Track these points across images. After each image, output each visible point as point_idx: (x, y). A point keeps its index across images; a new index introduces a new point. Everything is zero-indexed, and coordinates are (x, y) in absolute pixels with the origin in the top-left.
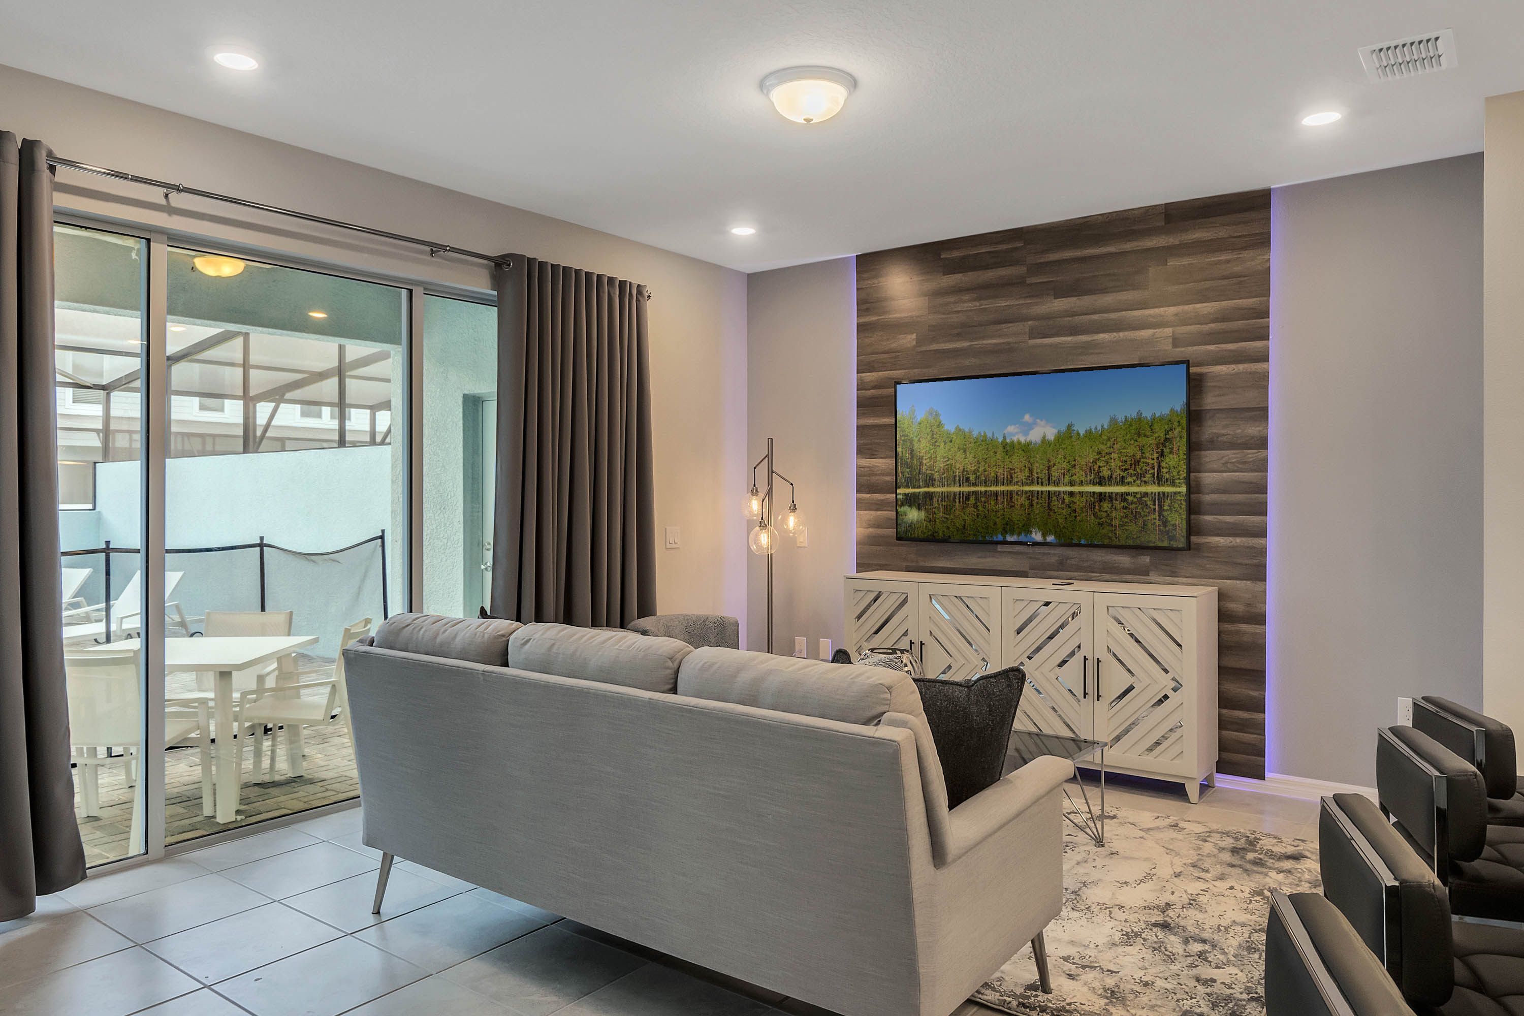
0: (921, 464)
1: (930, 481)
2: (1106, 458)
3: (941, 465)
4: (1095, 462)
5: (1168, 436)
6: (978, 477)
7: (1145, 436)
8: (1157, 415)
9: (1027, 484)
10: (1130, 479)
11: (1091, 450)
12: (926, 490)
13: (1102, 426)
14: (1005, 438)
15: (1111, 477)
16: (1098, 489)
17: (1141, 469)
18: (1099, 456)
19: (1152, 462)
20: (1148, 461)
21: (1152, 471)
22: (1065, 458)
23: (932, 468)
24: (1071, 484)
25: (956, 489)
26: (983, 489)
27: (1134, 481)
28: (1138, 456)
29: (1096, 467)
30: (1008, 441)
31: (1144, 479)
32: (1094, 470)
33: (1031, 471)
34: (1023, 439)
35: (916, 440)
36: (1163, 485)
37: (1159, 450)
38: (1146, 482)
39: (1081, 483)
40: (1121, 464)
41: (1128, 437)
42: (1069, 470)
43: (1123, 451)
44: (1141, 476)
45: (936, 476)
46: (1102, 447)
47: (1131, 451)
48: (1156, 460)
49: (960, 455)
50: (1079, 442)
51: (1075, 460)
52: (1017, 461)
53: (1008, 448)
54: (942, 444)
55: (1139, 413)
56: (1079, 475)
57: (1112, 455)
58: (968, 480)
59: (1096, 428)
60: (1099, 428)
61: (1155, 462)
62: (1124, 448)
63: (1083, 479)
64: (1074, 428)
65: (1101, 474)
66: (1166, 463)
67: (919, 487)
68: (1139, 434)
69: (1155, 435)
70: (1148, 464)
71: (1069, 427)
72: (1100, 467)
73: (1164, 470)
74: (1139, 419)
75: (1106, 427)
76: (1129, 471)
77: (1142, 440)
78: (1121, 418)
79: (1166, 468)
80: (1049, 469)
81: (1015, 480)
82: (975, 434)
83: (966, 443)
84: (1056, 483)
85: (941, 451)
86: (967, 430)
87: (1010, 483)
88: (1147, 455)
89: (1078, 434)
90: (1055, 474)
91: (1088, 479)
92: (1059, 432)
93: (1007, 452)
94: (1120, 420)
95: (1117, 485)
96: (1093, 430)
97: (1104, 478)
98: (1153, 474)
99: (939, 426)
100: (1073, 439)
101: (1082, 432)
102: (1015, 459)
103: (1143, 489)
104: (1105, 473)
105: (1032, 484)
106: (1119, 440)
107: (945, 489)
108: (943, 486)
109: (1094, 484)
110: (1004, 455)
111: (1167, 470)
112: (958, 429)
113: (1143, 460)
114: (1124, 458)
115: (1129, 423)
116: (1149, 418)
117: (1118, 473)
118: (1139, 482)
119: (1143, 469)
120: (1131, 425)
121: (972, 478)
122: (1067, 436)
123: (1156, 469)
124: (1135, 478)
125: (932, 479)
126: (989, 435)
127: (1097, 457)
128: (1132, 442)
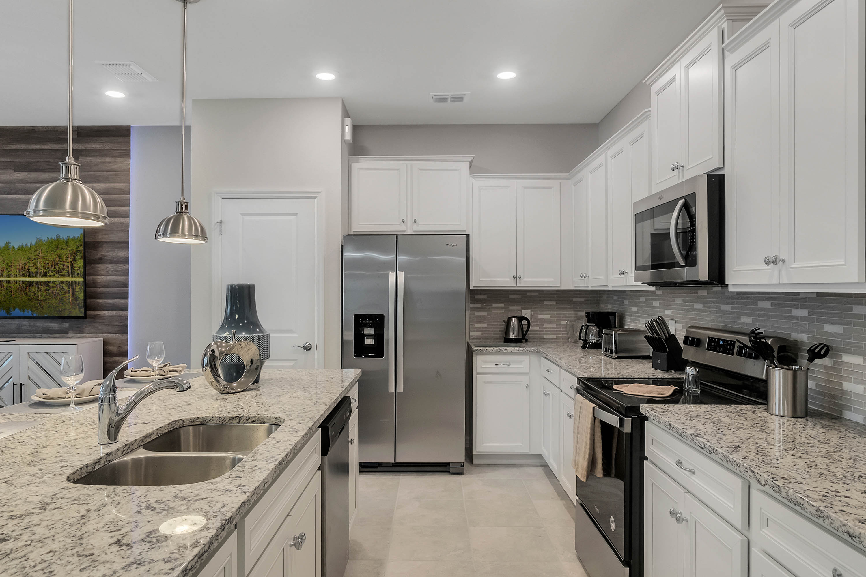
2: (34, 261)
4: (25, 264)
5: (78, 249)
7: (62, 249)
8: (71, 237)
10: (51, 274)
11: (23, 257)
13: (31, 244)
15: (37, 272)
16: (28, 279)
17: (59, 268)
18: (29, 260)
19: (67, 264)
20: (64, 263)
21: (68, 269)
22: (4, 262)
24: (8, 276)
27: (54, 275)
28: (57, 260)
29: (27, 267)
31: (61, 274)
32: (25, 268)
36: (75, 277)
37: (72, 257)
38: (63, 275)
39: (16, 276)
40: (44, 265)
41: (50, 249)
42: (7, 268)
43: (46, 257)
44: (60, 271)
47: (51, 257)
48: (70, 263)
50: (14, 253)
51: (11, 263)
55: (58, 237)
56: (14, 271)
57: (38, 260)
59: (26, 244)
60: (29, 244)
61: (69, 264)
62: (47, 256)
63: (16, 273)
64: (11, 245)
65: (30, 271)
66: (78, 265)
68: (58, 248)
69: (69, 249)
70: (64, 265)
71: (7, 244)
72: (29, 267)
73: (76, 269)
74: (58, 239)
75: (33, 244)
76: (51, 269)
77: (60, 252)
79: (77, 267)
88: (64, 260)
89: (14, 248)
91: (21, 273)
94: (44, 240)
95: (42, 277)
96: (25, 245)
97: (32, 273)
98: (68, 271)
100: (10, 251)
101: (16, 247)
103: (61, 279)
104: (33, 270)
106: (43, 251)
109: (25, 276)
111: (78, 269)
113: (61, 263)
114: (47, 262)
115: (50, 242)
116: (65, 239)
117: (42, 270)
118: (58, 275)
119: (61, 268)
120: (52, 243)
122: (5, 248)
123: (70, 268)
124: (54, 273)
127: (27, 261)
128: (53, 252)
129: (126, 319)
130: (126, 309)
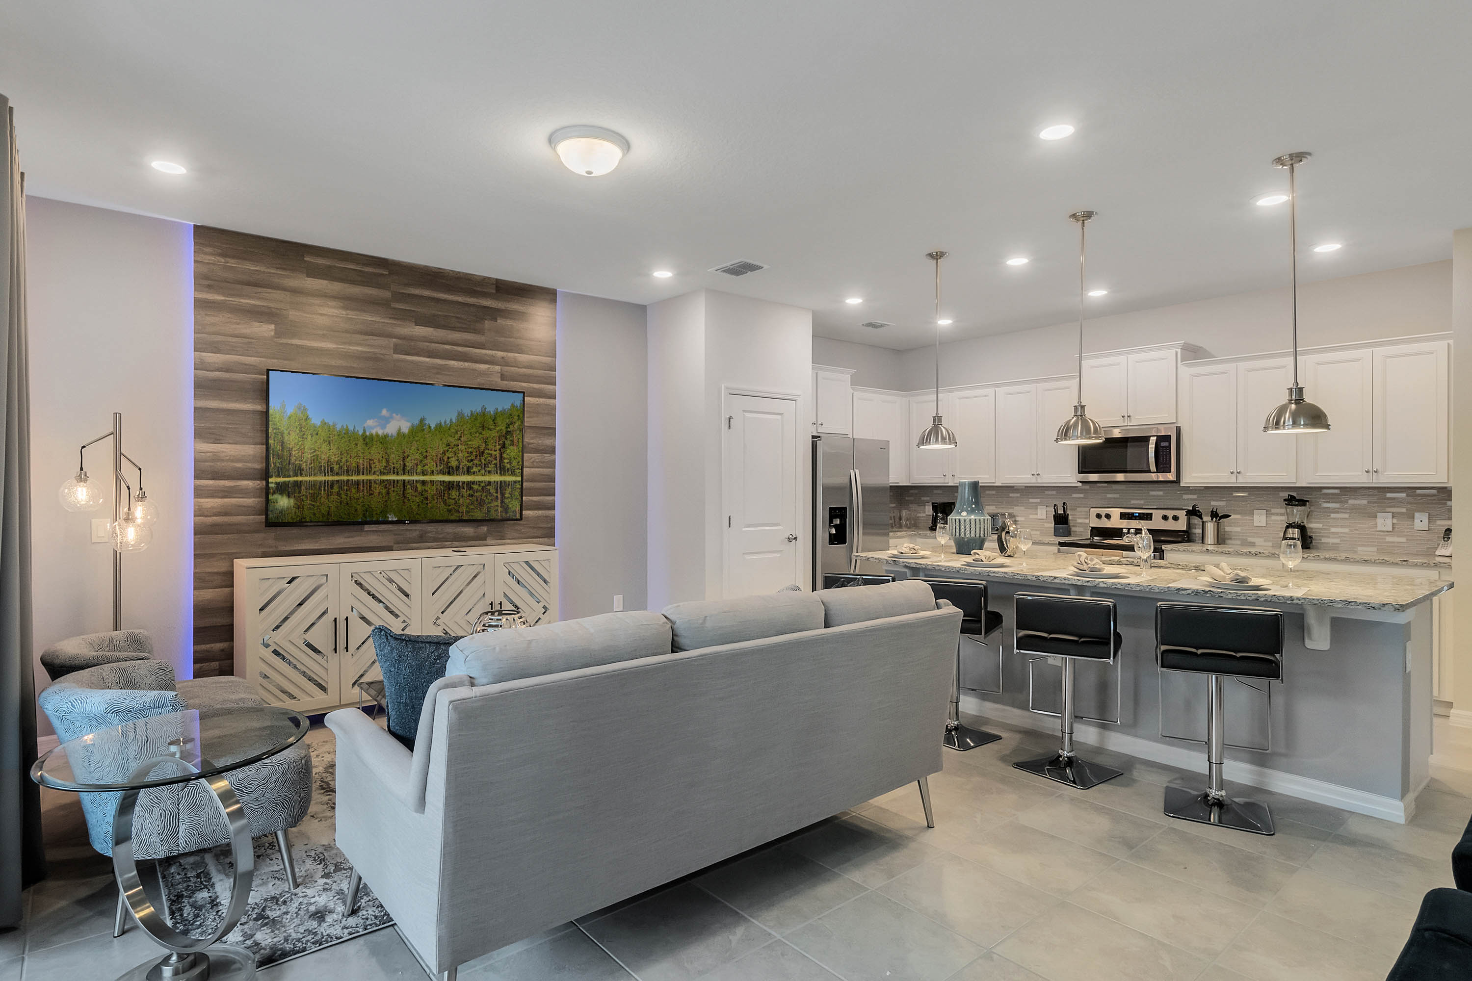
0: (291, 455)
1: (298, 471)
2: (454, 449)
3: (308, 456)
4: (444, 453)
5: (509, 429)
6: (341, 468)
7: (489, 429)
8: (499, 410)
9: (384, 474)
10: (475, 469)
11: (441, 442)
12: (295, 479)
13: (451, 420)
14: (364, 431)
15: (459, 467)
16: (447, 478)
17: (485, 460)
18: (448, 448)
19: (494, 453)
20: (491, 452)
21: (495, 462)
22: (418, 450)
23: (300, 458)
24: (424, 473)
25: (322, 478)
26: (345, 478)
27: (479, 471)
28: (483, 448)
29: (445, 458)
30: (368, 434)
31: (487, 469)
32: (444, 461)
33: (388, 461)
34: (380, 432)
35: (286, 432)
36: (505, 475)
37: (501, 442)
38: (489, 472)
39: (432, 473)
40: (467, 455)
41: (474, 430)
42: (422, 461)
43: (469, 443)
44: (486, 466)
45: (304, 466)
46: (451, 439)
47: (476, 443)
48: (498, 451)
49: (325, 447)
50: (430, 435)
51: (427, 452)
52: (376, 452)
53: (368, 440)
54: (309, 437)
55: (484, 408)
56: (431, 465)
57: (460, 447)
58: (332, 469)
59: (445, 422)
60: (448, 422)
61: (497, 453)
62: (470, 441)
63: (433, 469)
64: (426, 422)
65: (449, 464)
66: (508, 454)
67: (289, 476)
68: (483, 427)
69: (498, 429)
70: (491, 455)
71: (422, 420)
72: (448, 458)
73: (506, 461)
74: (484, 413)
75: (454, 421)
76: (475, 461)
77: (486, 433)
78: (467, 412)
79: (507, 459)
80: (404, 459)
81: (374, 470)
82: (339, 427)
83: (332, 436)
84: (410, 473)
85: (309, 444)
86: (331, 424)
87: (370, 472)
88: (491, 446)
89: (430, 427)
90: (409, 465)
91: (438, 469)
92: (412, 426)
93: (366, 444)
94: (466, 414)
95: (464, 474)
96: (443, 423)
97: (453, 468)
98: (496, 464)
99: (306, 420)
100: (425, 432)
101: (433, 426)
102: (374, 450)
103: (487, 478)
104: (454, 463)
105: (388, 473)
106: (466, 432)
107: (312, 478)
108: (311, 475)
109: (443, 474)
110: (364, 446)
111: (508, 461)
112: (324, 423)
113: (487, 451)
114: (470, 450)
115: (474, 417)
116: (492, 412)
117: (464, 463)
118: (483, 471)
119: (487, 459)
120: (476, 419)
121: (336, 467)
122: (419, 429)
123: (498, 460)
124: (479, 468)
125: (300, 469)
126: (351, 428)
127: (446, 449)
128: (478, 434)
129: (553, 519)
130: (552, 507)
